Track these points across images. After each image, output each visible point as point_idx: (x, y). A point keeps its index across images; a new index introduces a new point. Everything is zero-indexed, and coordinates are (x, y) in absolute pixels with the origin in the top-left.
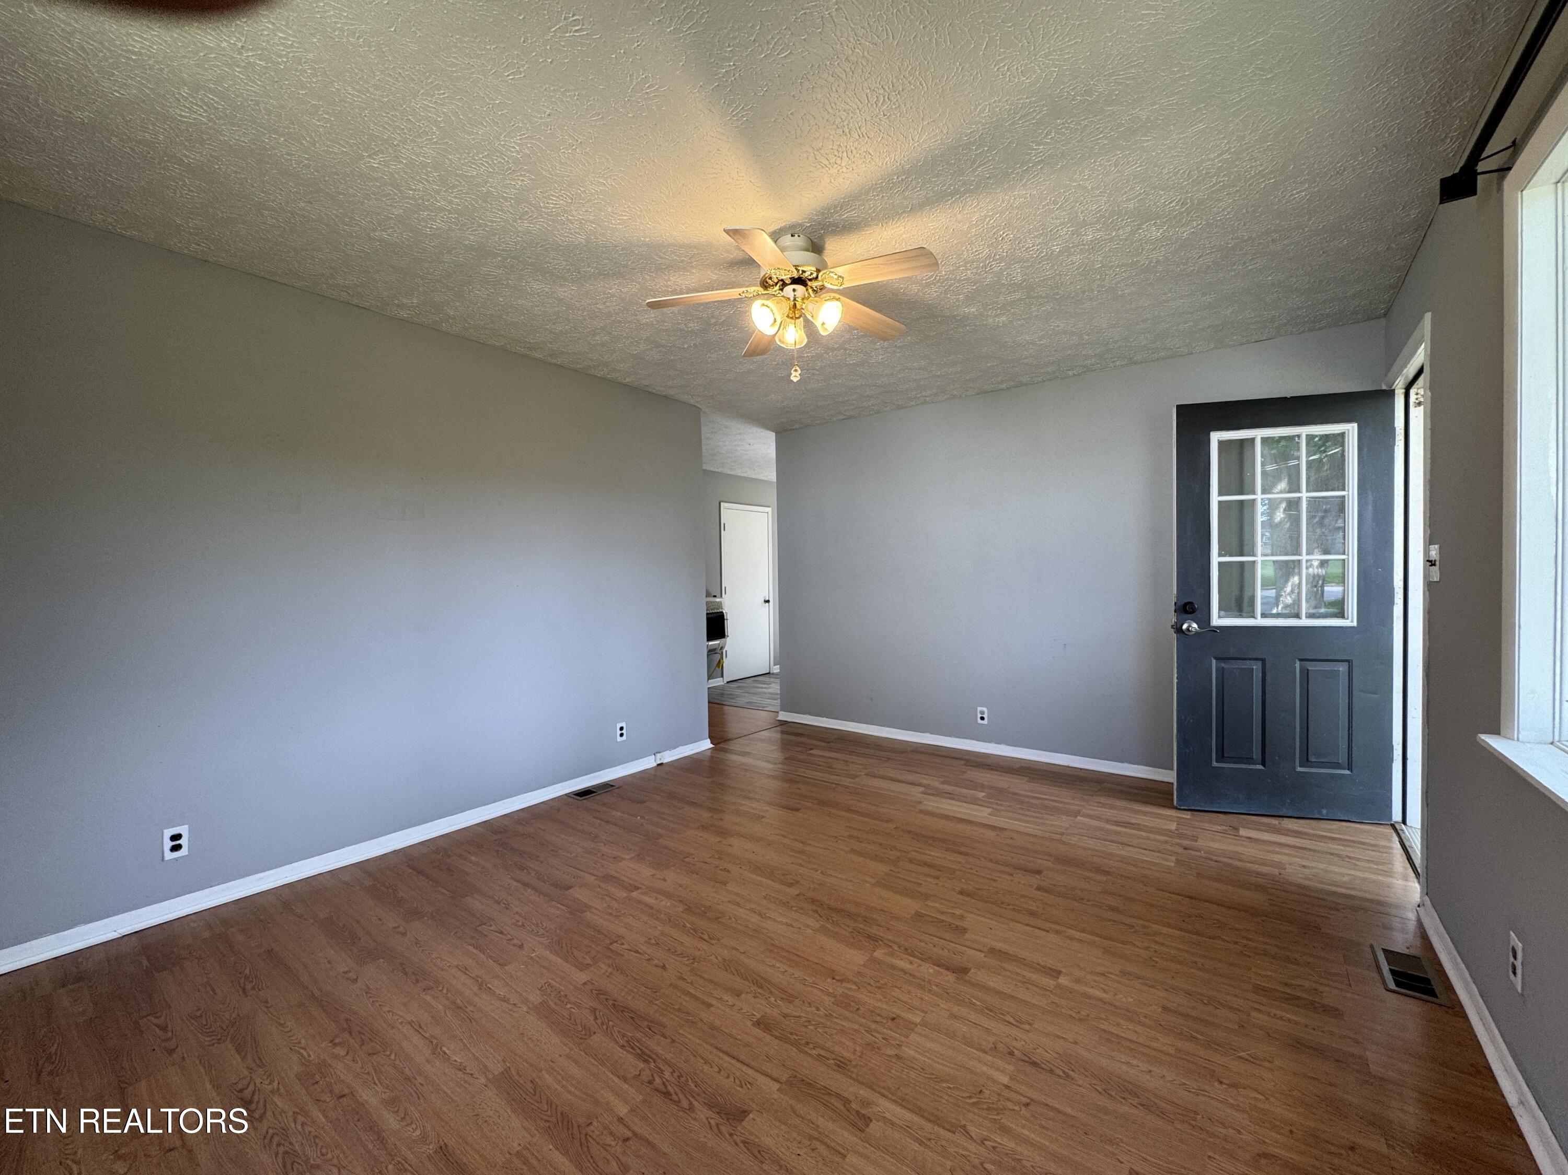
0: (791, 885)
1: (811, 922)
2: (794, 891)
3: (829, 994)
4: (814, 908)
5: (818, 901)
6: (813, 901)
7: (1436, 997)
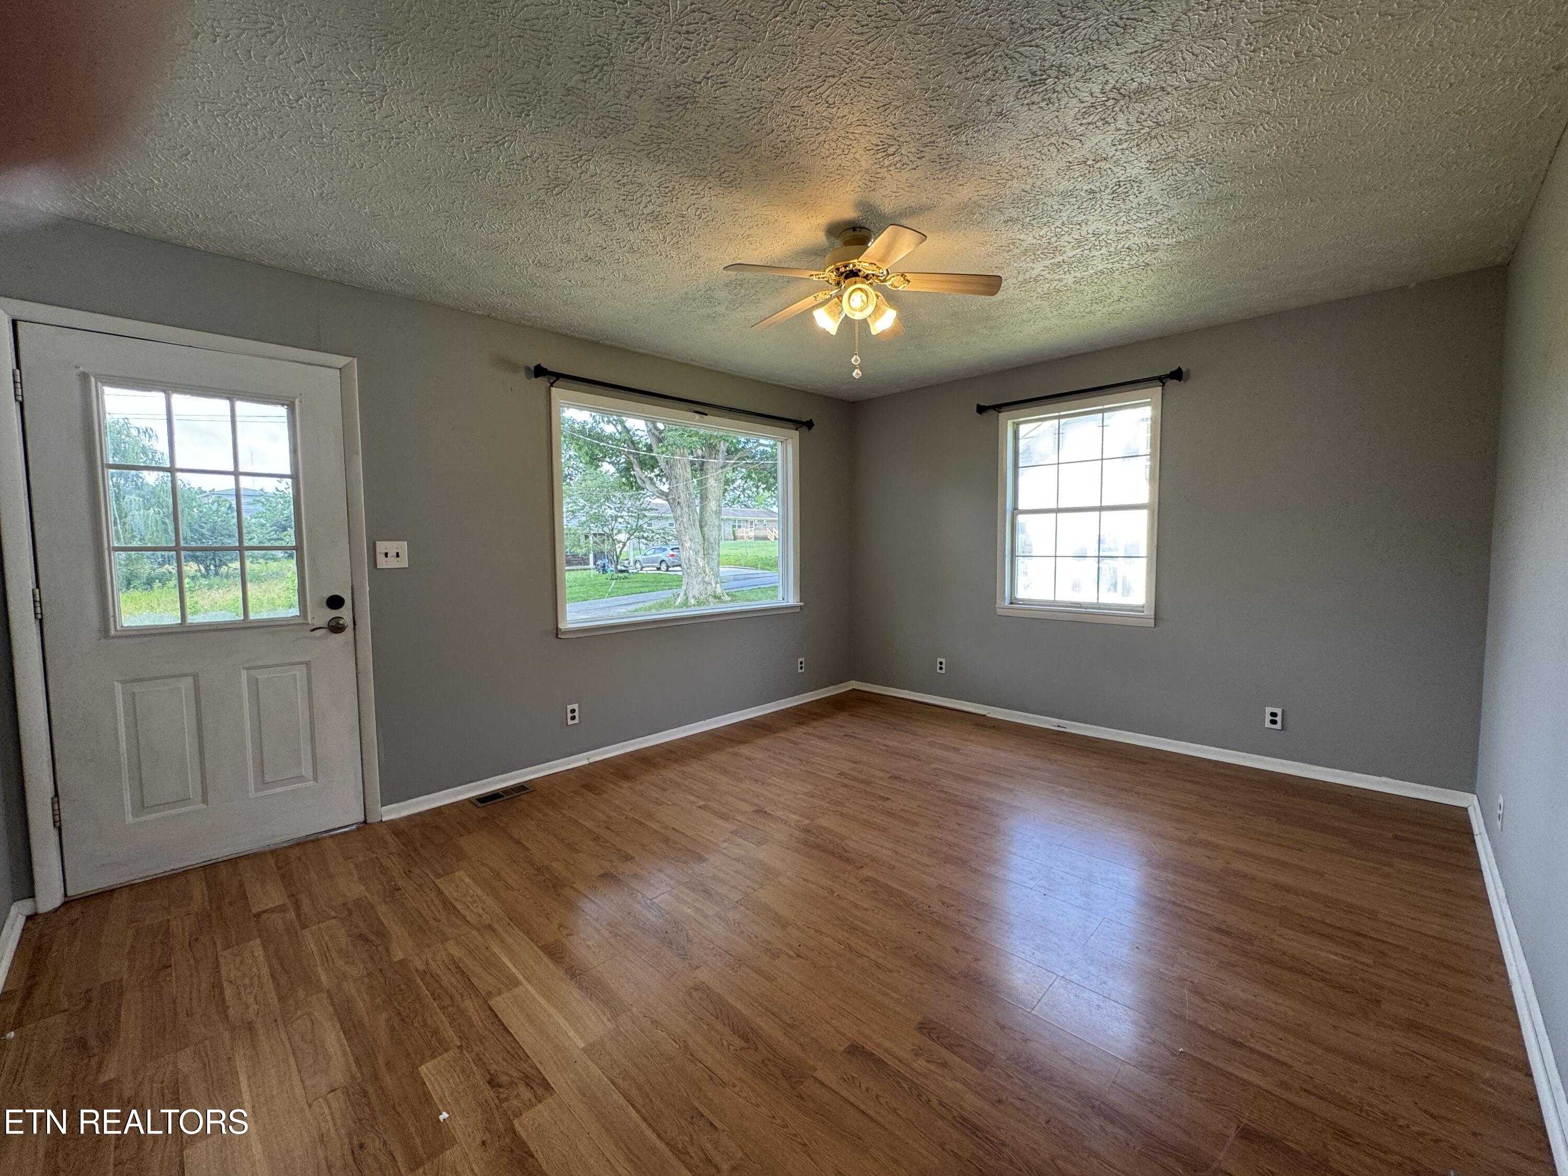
0: (867, 879)
1: (851, 844)
2: (867, 872)
3: (847, 807)
4: (847, 855)
5: (842, 860)
6: (848, 860)
7: (527, 789)
